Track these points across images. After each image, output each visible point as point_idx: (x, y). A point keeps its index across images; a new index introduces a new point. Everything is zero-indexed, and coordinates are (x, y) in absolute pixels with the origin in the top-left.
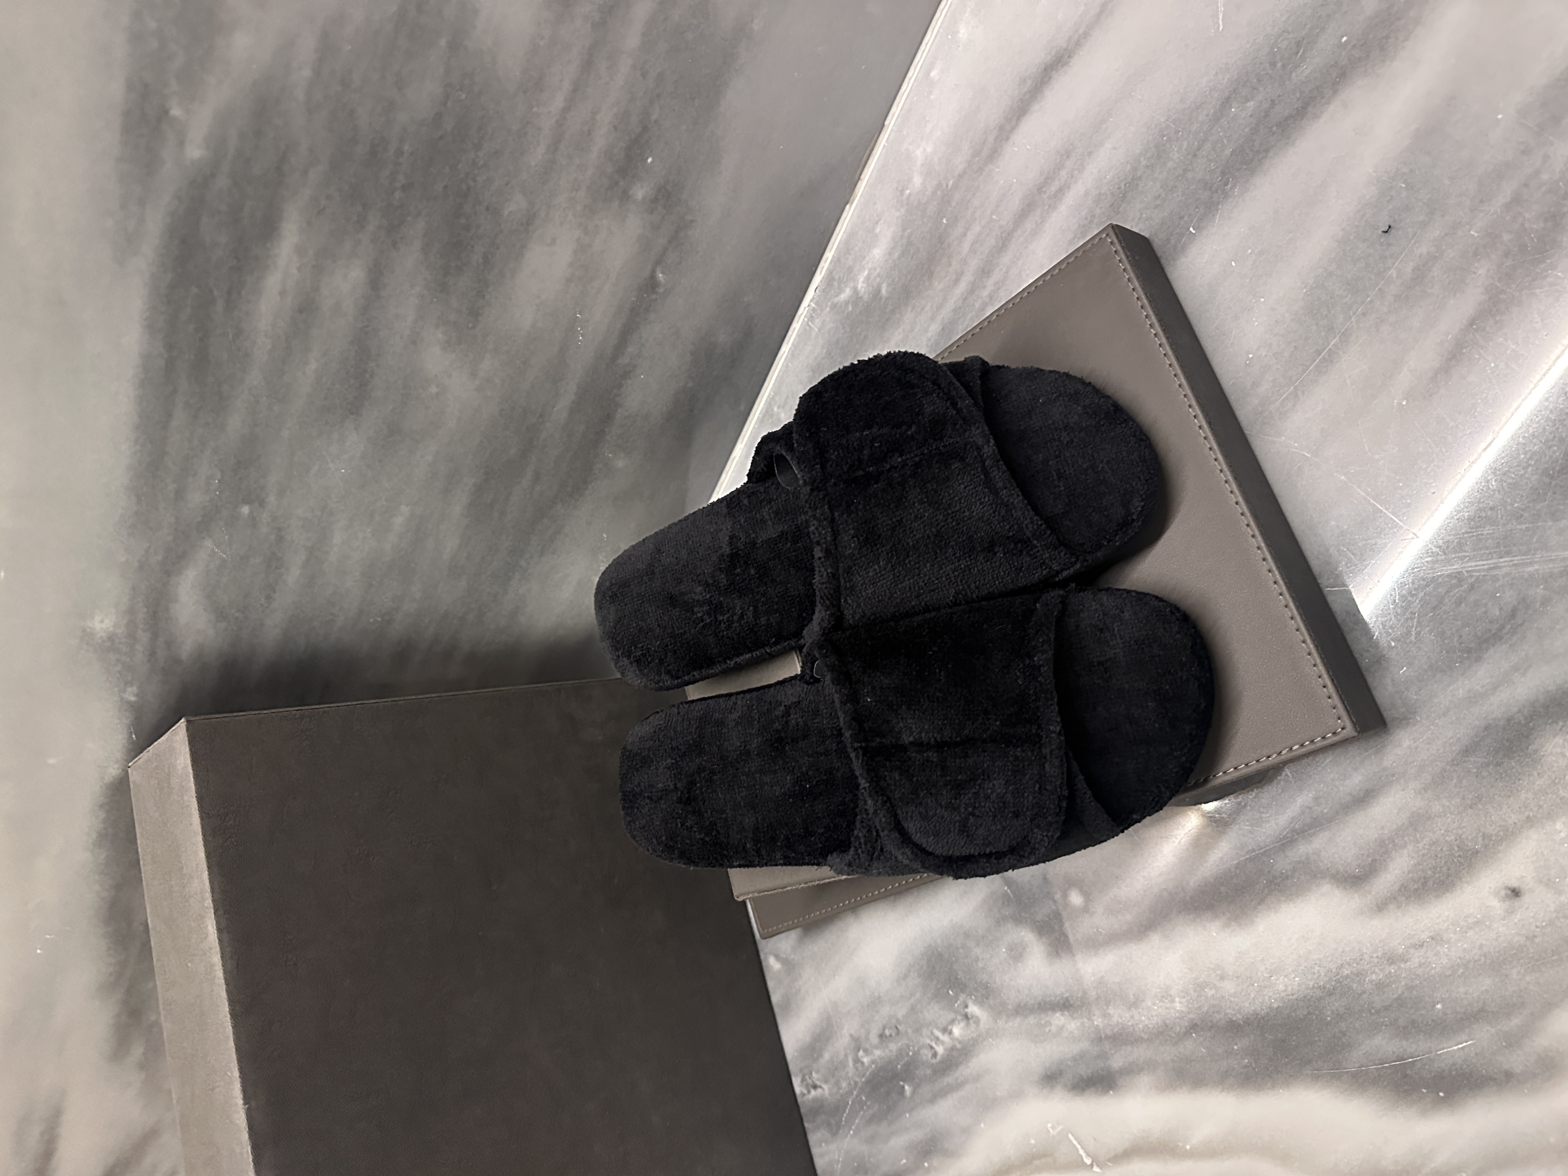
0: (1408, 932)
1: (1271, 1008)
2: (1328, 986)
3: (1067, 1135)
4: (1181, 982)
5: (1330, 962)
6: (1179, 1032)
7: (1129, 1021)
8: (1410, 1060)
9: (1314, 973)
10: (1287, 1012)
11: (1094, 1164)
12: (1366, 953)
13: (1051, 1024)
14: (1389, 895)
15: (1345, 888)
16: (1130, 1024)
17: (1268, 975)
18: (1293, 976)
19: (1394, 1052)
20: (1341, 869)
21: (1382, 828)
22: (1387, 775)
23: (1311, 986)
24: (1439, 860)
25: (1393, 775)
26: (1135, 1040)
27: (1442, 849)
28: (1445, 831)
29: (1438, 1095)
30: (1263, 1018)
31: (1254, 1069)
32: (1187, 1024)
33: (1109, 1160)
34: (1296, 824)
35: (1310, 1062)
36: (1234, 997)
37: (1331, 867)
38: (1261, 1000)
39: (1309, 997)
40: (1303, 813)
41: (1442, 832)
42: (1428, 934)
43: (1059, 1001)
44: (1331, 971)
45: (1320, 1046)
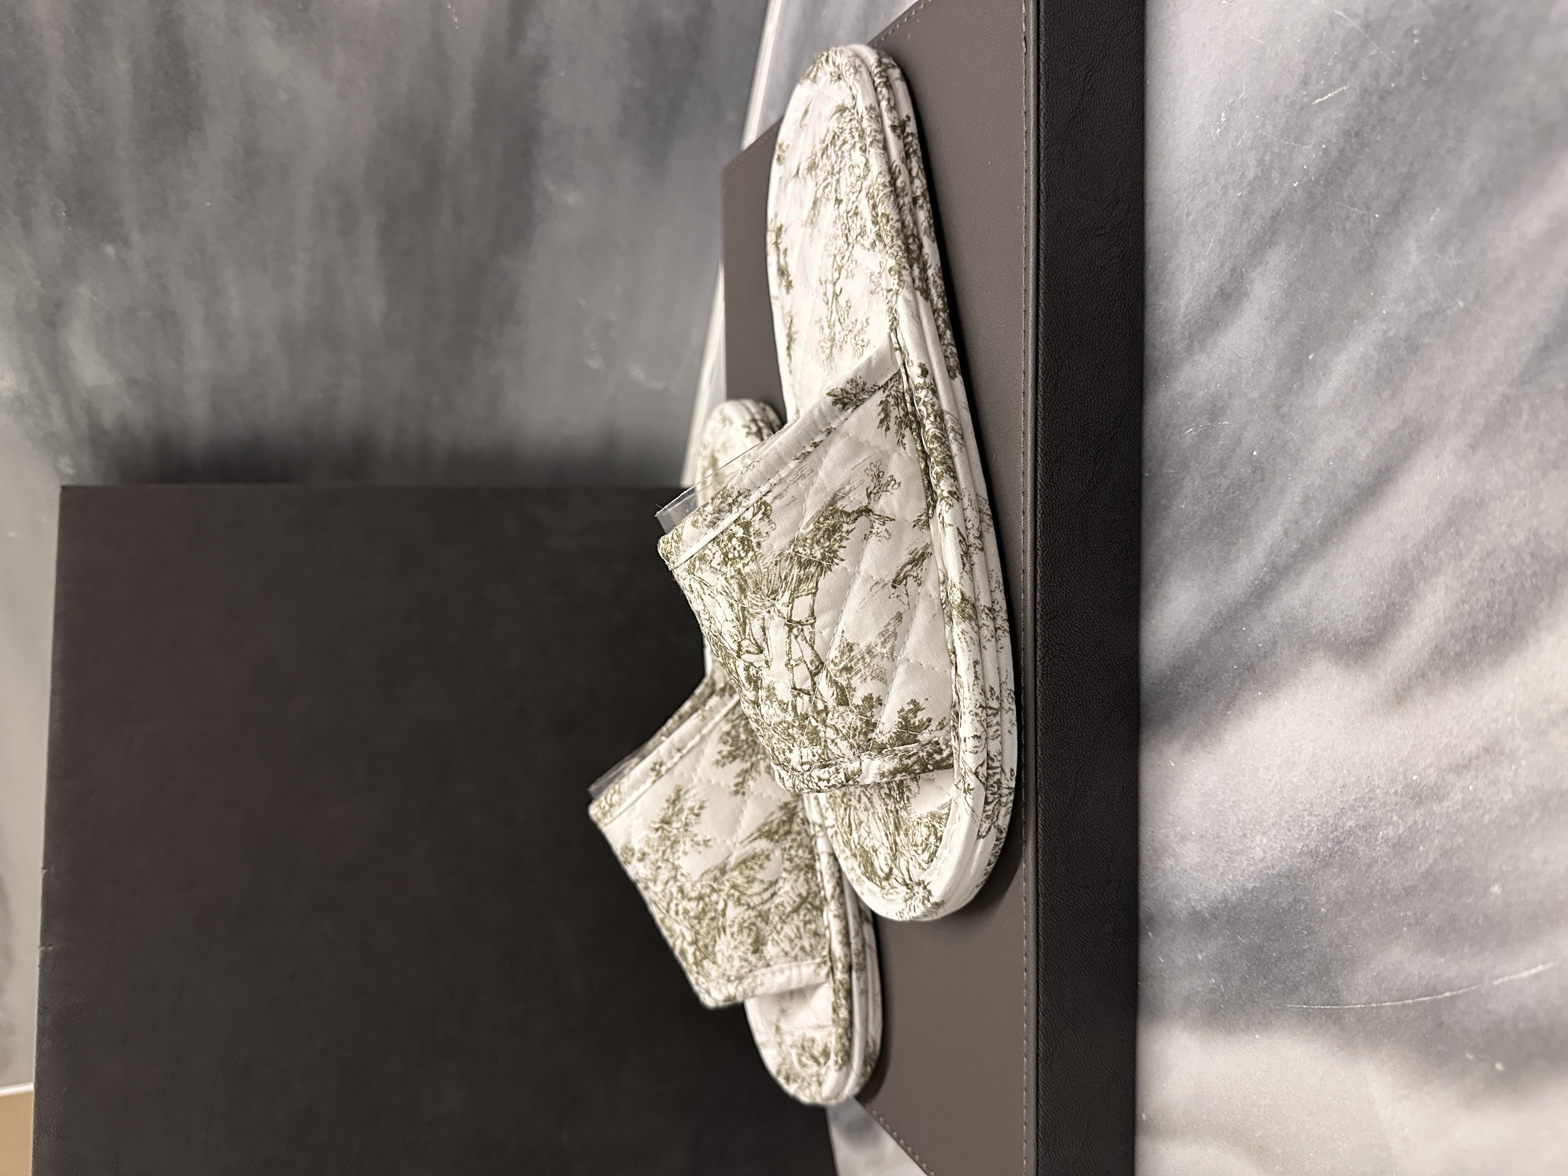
0: (1445, 741)
1: (1245, 890)
2: (1322, 850)
5: (1326, 806)
8: (1448, 994)
9: (1302, 827)
10: (1266, 897)
12: (1378, 787)
14: (1414, 670)
15: (1347, 665)
17: (1241, 834)
18: (1274, 833)
19: (1421, 978)
20: (1341, 628)
21: (1404, 538)
22: (1410, 434)
23: (1298, 851)
24: (1497, 588)
25: (1420, 431)
27: (1502, 566)
28: (1509, 525)
29: (1494, 1069)
30: (1234, 908)
31: (1223, 996)
34: (1277, 556)
35: (1296, 988)
36: (1197, 871)
37: (1326, 628)
38: (1231, 877)
39: (1296, 871)
40: (1286, 533)
41: (1504, 528)
42: (1479, 741)
44: (1328, 823)
45: (1310, 961)
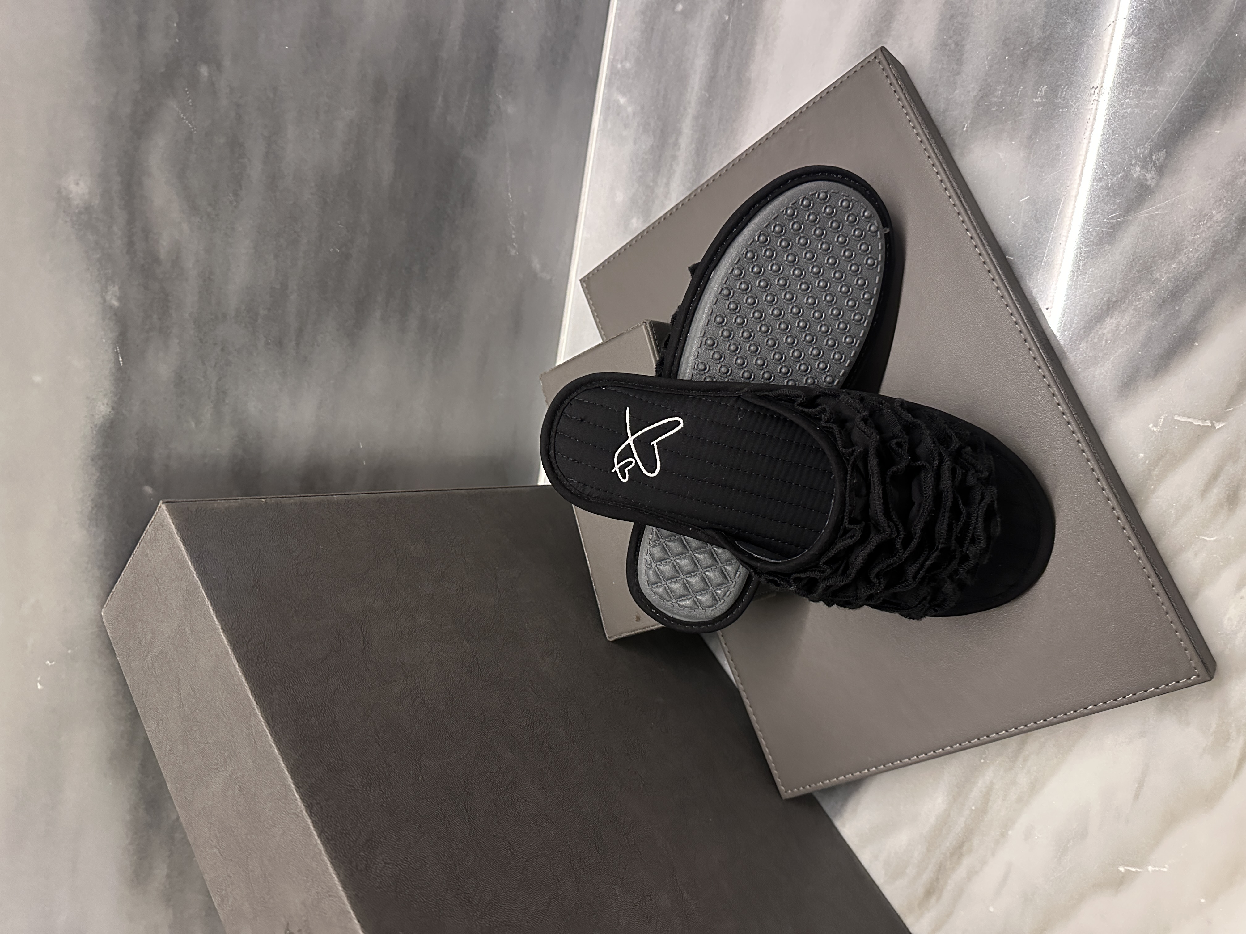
3: (1173, 418)
4: (1211, 195)
6: (1233, 237)
7: (1179, 269)
11: (1214, 422)
13: (1104, 334)
16: (1182, 269)
26: (1194, 280)
32: (1235, 225)
33: (1228, 407)
43: (1101, 309)
